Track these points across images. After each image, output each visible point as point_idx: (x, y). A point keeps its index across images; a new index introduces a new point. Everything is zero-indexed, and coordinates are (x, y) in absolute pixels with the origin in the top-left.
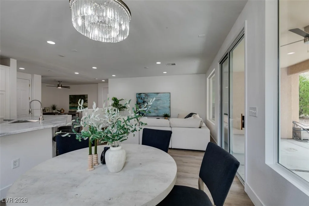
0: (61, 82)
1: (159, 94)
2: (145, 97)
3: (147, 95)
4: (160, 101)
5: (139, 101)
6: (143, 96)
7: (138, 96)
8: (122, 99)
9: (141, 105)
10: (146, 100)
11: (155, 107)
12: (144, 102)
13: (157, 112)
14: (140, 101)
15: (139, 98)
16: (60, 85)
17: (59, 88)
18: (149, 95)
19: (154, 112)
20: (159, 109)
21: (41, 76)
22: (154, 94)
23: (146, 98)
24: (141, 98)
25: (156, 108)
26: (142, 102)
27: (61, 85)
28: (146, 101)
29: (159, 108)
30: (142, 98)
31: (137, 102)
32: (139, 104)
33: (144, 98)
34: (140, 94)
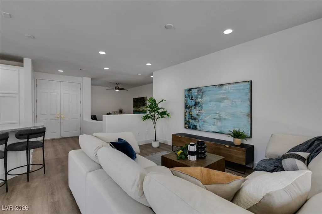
0: (118, 84)
1: (224, 87)
2: (198, 94)
3: (200, 90)
4: (226, 101)
5: (188, 102)
6: (194, 92)
7: (187, 93)
8: (163, 101)
9: (191, 110)
10: (199, 100)
11: (216, 113)
12: (196, 104)
13: (219, 124)
14: (190, 102)
15: (189, 96)
16: (117, 88)
17: (116, 90)
18: (204, 90)
19: (214, 125)
20: (225, 119)
21: (90, 79)
22: (214, 88)
23: (199, 97)
24: (192, 98)
25: (217, 117)
26: (194, 104)
27: (119, 87)
28: (199, 103)
29: (223, 115)
30: (194, 97)
31: (185, 104)
32: (189, 108)
33: (197, 98)
34: (190, 90)
